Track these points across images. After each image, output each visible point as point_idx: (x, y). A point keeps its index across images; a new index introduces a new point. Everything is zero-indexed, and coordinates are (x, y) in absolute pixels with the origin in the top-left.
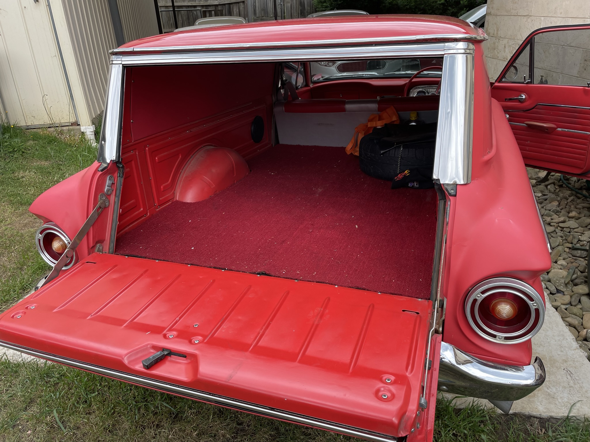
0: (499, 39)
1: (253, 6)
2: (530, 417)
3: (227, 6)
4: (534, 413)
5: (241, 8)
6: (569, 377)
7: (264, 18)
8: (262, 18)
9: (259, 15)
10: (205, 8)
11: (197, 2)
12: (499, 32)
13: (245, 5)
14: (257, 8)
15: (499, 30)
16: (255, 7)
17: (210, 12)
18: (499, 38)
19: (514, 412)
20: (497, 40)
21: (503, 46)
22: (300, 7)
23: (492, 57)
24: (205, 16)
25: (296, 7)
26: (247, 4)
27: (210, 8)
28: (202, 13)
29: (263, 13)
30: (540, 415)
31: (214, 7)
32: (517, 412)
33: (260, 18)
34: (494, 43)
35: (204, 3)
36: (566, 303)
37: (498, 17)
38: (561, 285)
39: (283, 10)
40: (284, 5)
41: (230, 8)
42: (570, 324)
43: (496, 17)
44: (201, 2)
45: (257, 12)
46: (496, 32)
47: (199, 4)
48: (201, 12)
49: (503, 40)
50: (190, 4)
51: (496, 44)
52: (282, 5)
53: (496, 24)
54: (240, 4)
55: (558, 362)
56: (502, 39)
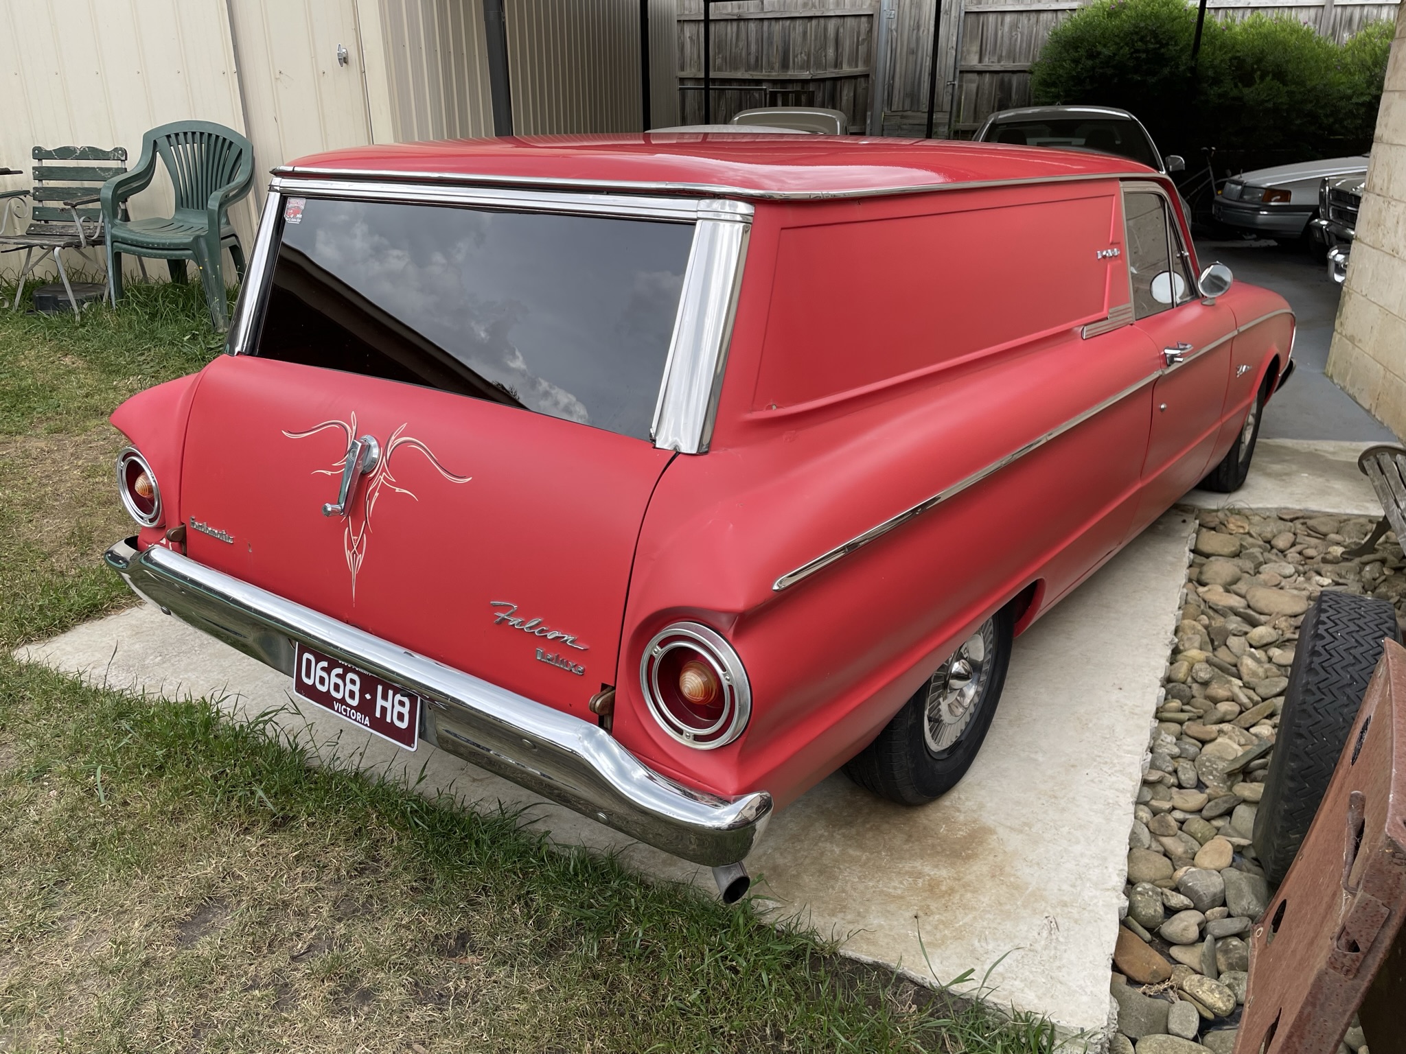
0: (1389, 203)
1: (886, 87)
2: (902, 978)
3: (828, 84)
4: (913, 973)
5: (859, 91)
6: (1045, 933)
7: (909, 113)
8: (905, 114)
9: (898, 106)
10: (779, 86)
11: (764, 73)
12: (1392, 185)
13: (870, 82)
14: (896, 92)
15: (1393, 179)
16: (891, 88)
17: (785, 95)
18: (1390, 200)
19: (876, 962)
20: (1386, 204)
21: (1395, 221)
22: (999, 93)
23: (1371, 244)
24: (773, 104)
25: (990, 93)
26: (873, 81)
27: (791, 86)
28: (768, 96)
29: (908, 102)
30: (923, 978)
31: (799, 85)
32: (880, 961)
33: (900, 114)
34: (1380, 211)
35: (778, 75)
36: (1188, 809)
37: (1394, 149)
38: (1211, 773)
39: (956, 98)
40: (960, 87)
41: (834, 89)
42: (1166, 850)
43: (1390, 149)
44: (774, 74)
45: (896, 99)
46: (1386, 185)
47: (768, 76)
48: (766, 95)
49: (1395, 206)
50: (747, 76)
51: (1384, 213)
52: (957, 86)
53: (1388, 164)
54: (859, 79)
55: (1047, 902)
56: (1393, 203)
